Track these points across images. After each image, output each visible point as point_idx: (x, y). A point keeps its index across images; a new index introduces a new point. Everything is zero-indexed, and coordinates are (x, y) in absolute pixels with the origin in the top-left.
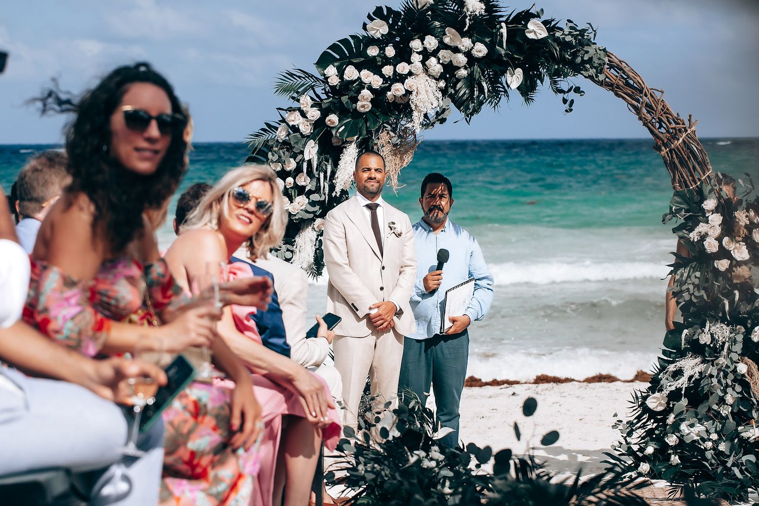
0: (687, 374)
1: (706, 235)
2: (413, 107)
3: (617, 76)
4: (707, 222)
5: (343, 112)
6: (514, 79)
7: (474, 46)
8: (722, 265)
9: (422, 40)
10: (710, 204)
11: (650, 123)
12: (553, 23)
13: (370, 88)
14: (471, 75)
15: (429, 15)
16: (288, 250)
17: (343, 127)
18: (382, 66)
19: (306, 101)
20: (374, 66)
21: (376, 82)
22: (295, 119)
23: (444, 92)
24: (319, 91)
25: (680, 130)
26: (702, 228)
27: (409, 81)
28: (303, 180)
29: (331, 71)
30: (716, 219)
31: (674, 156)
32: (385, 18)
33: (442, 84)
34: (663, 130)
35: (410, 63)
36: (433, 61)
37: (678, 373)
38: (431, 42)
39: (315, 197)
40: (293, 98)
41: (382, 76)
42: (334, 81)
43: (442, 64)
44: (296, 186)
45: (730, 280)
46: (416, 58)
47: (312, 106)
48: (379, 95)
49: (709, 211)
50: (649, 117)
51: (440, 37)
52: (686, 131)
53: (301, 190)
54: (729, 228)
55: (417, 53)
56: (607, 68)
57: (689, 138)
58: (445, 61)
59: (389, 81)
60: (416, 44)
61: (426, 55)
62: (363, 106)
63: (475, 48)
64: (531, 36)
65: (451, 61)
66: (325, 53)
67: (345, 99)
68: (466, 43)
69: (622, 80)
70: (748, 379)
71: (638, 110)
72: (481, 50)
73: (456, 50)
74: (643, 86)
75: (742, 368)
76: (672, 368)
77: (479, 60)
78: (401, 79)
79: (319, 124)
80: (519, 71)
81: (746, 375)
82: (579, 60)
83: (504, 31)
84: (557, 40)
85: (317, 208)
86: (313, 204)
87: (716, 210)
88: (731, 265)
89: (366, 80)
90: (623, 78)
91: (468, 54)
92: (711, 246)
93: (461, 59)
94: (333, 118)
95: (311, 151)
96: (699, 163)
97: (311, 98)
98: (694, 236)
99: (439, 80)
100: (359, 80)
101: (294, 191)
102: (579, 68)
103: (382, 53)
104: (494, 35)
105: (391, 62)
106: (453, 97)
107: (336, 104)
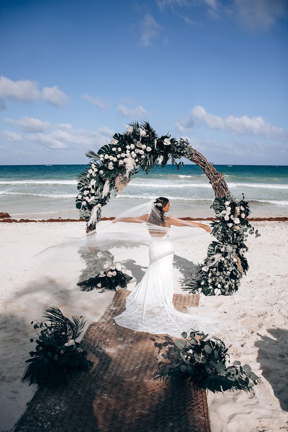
0: (216, 261)
1: (225, 214)
2: (126, 169)
3: (197, 158)
4: (226, 210)
5: (106, 169)
6: (160, 159)
7: (147, 147)
8: (230, 225)
10: (227, 203)
11: (208, 174)
12: (175, 140)
14: (146, 157)
15: (132, 137)
16: (90, 213)
17: (105, 174)
18: (117, 154)
19: (93, 166)
20: (114, 154)
21: (115, 160)
22: (91, 171)
23: (137, 163)
24: (98, 162)
25: (218, 177)
26: (224, 212)
27: (125, 160)
28: (93, 191)
30: (229, 209)
31: (216, 186)
32: (118, 138)
33: (137, 160)
34: (212, 177)
35: (126, 153)
36: (133, 152)
37: (213, 260)
38: (133, 146)
39: (97, 198)
40: (89, 165)
41: (117, 158)
42: (102, 159)
43: (136, 154)
44: (90, 193)
45: (233, 230)
46: (128, 152)
47: (95, 167)
48: (116, 164)
49: (227, 206)
50: (208, 172)
51: (135, 144)
52: (220, 177)
54: (233, 212)
55: (128, 150)
56: (194, 156)
57: (221, 180)
58: (137, 153)
59: (119, 159)
60: (128, 147)
61: (131, 150)
62: (110, 168)
63: (147, 149)
64: (165, 144)
65: (139, 153)
66: (100, 150)
67: (106, 165)
68: (144, 146)
69: (199, 159)
70: (237, 264)
72: (149, 149)
73: (141, 149)
74: (206, 162)
75: (235, 260)
76: (211, 258)
77: (149, 152)
78: (122, 158)
79: (97, 173)
80: (162, 157)
81: (236, 262)
82: (182, 152)
83: (156, 142)
84: (175, 145)
85: (97, 201)
86: (96, 200)
87: (229, 205)
88: (233, 225)
89: (111, 159)
90: (200, 159)
91: (145, 151)
92: (227, 218)
93: (142, 152)
94: (101, 172)
95: (93, 182)
96: (224, 188)
97: (95, 165)
98: (220, 215)
99: (135, 159)
100: (109, 159)
101: (90, 195)
102: (183, 155)
103: (117, 150)
104: (153, 144)
105: (120, 153)
106: (140, 164)
107: (103, 167)
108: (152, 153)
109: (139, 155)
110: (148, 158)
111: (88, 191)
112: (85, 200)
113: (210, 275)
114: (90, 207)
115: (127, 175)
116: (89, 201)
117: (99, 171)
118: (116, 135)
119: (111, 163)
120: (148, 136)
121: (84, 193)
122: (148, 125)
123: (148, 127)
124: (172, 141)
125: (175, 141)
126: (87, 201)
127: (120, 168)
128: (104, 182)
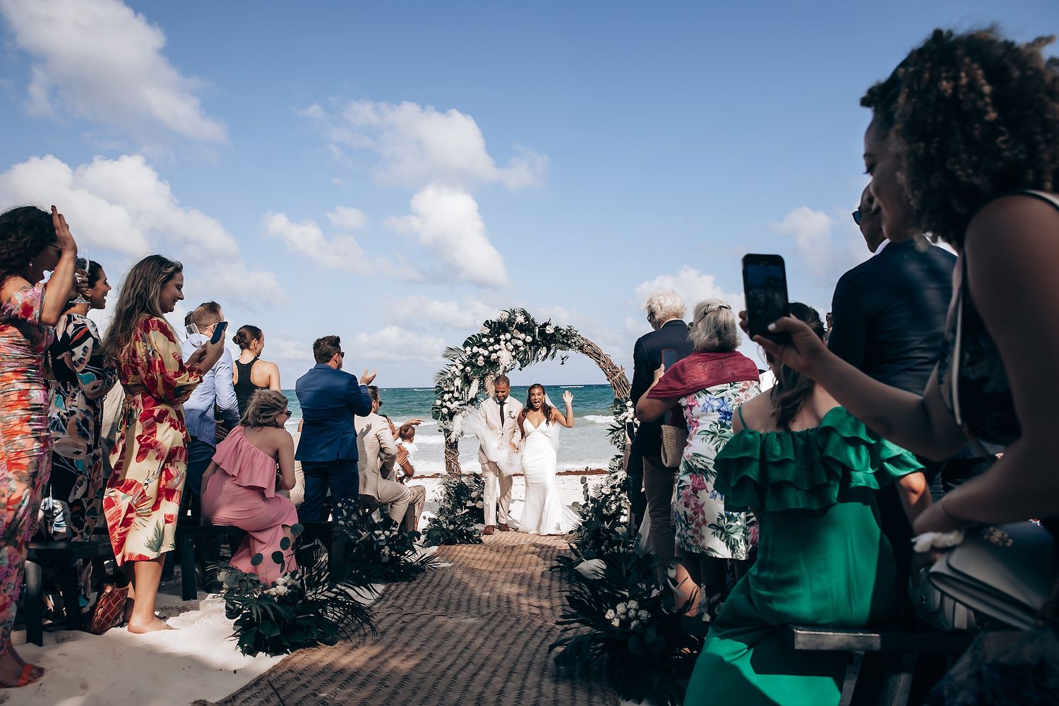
0: (619, 478)
1: (626, 417)
2: (500, 364)
3: (590, 349)
4: (627, 411)
5: (473, 366)
6: (544, 351)
7: (526, 337)
9: (505, 335)
12: (559, 327)
13: (483, 356)
14: (525, 350)
15: (507, 325)
16: (451, 425)
17: (472, 372)
18: (489, 347)
19: (457, 362)
20: (485, 346)
21: (486, 353)
22: (454, 369)
23: (514, 357)
24: (464, 357)
25: (617, 372)
26: (625, 414)
27: (499, 352)
28: (456, 395)
31: (615, 383)
32: (490, 327)
33: (514, 353)
34: (610, 372)
35: (500, 345)
36: (509, 343)
37: (616, 478)
38: (508, 336)
39: (461, 402)
40: (452, 360)
41: (488, 351)
42: (469, 353)
43: (513, 345)
44: (453, 397)
46: (502, 343)
47: (460, 364)
48: (487, 359)
50: (605, 368)
51: (511, 333)
52: (620, 372)
53: (457, 399)
55: (503, 341)
56: (586, 346)
57: (621, 375)
59: (491, 353)
60: (502, 337)
61: (506, 341)
62: (480, 364)
63: (526, 339)
64: (547, 332)
65: (516, 344)
66: (466, 342)
67: (473, 360)
68: (522, 336)
69: (593, 351)
71: (599, 363)
72: (529, 339)
73: (519, 339)
74: (602, 353)
77: (528, 343)
78: (496, 351)
79: (463, 371)
80: (545, 348)
82: (569, 342)
83: (537, 330)
84: (560, 334)
85: (462, 407)
86: (460, 405)
89: (481, 353)
91: (524, 341)
93: (520, 343)
94: (468, 369)
95: (458, 382)
96: (626, 386)
97: (460, 361)
98: (621, 417)
99: (512, 352)
100: (478, 352)
101: (452, 400)
102: (570, 346)
103: (488, 341)
104: (534, 332)
105: (492, 345)
106: (518, 359)
107: (471, 361)
108: (534, 342)
109: (516, 347)
110: (527, 350)
111: (451, 395)
112: (446, 407)
113: (613, 498)
114: (451, 415)
115: (500, 372)
116: (451, 406)
117: (465, 367)
118: (487, 322)
119: (481, 357)
120: (527, 322)
121: (445, 398)
123: (524, 313)
124: (556, 328)
125: (560, 329)
126: (449, 408)
127: (492, 364)
128: (471, 382)
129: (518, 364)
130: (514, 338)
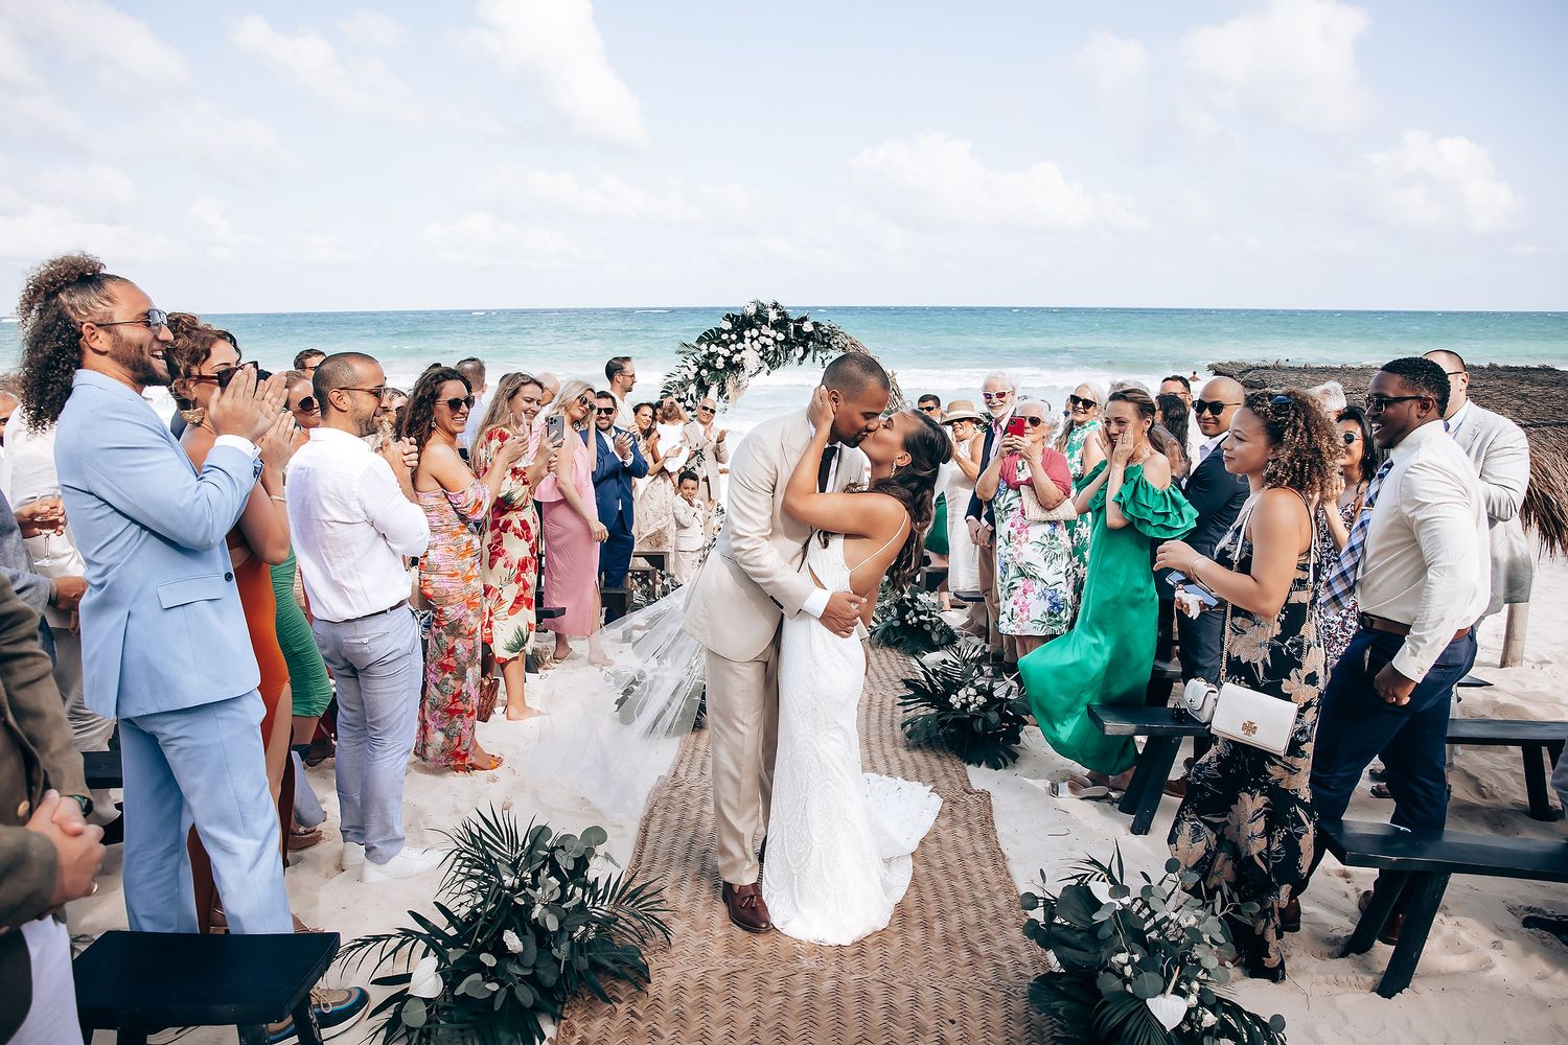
2: (745, 366)
5: (710, 368)
6: (800, 351)
7: (777, 334)
9: (750, 331)
12: (818, 323)
13: (723, 356)
14: (776, 349)
15: (753, 319)
17: (709, 376)
18: (730, 345)
19: (690, 363)
20: (725, 344)
21: (727, 353)
22: (685, 371)
23: (762, 358)
24: (698, 356)
27: (743, 353)
29: (704, 346)
32: (731, 321)
33: (761, 354)
35: (744, 343)
36: (756, 342)
38: (755, 333)
40: (684, 360)
41: (730, 350)
42: (705, 352)
44: (685, 406)
46: (747, 341)
47: (694, 365)
48: (728, 360)
51: (759, 329)
55: (748, 338)
58: (762, 343)
59: (732, 353)
60: (747, 333)
61: (752, 339)
62: (719, 366)
63: (778, 336)
64: (805, 330)
65: (765, 343)
66: (700, 338)
67: (710, 361)
68: (773, 333)
72: (780, 337)
73: (768, 336)
77: (780, 341)
78: (739, 351)
79: (697, 374)
80: (801, 348)
82: (831, 342)
83: (792, 328)
84: (819, 332)
89: (719, 353)
91: (774, 339)
93: (770, 342)
94: (704, 372)
95: (692, 389)
97: (694, 361)
99: (759, 352)
102: (831, 347)
103: (729, 338)
104: (788, 329)
105: (733, 342)
106: (766, 360)
107: (708, 363)
108: (787, 341)
109: (765, 346)
110: (779, 350)
115: (744, 376)
117: (700, 370)
118: (728, 315)
119: (721, 359)
120: (781, 317)
122: (776, 304)
123: (775, 306)
124: (816, 325)
125: (819, 326)
127: (733, 367)
128: (708, 388)
129: (767, 368)
130: (763, 335)
